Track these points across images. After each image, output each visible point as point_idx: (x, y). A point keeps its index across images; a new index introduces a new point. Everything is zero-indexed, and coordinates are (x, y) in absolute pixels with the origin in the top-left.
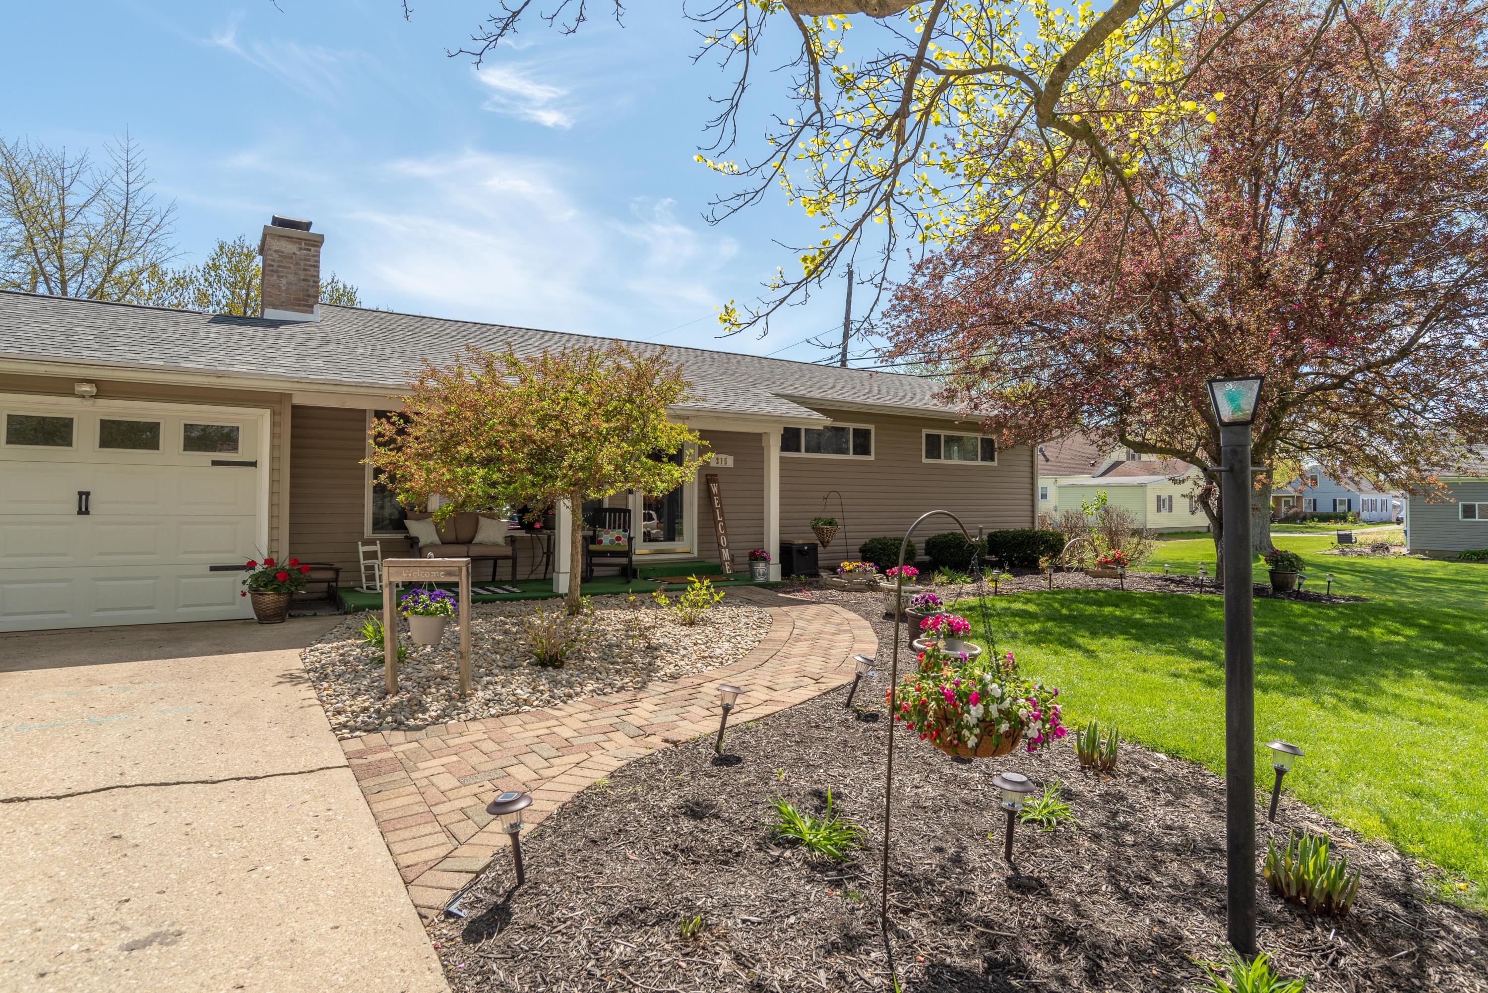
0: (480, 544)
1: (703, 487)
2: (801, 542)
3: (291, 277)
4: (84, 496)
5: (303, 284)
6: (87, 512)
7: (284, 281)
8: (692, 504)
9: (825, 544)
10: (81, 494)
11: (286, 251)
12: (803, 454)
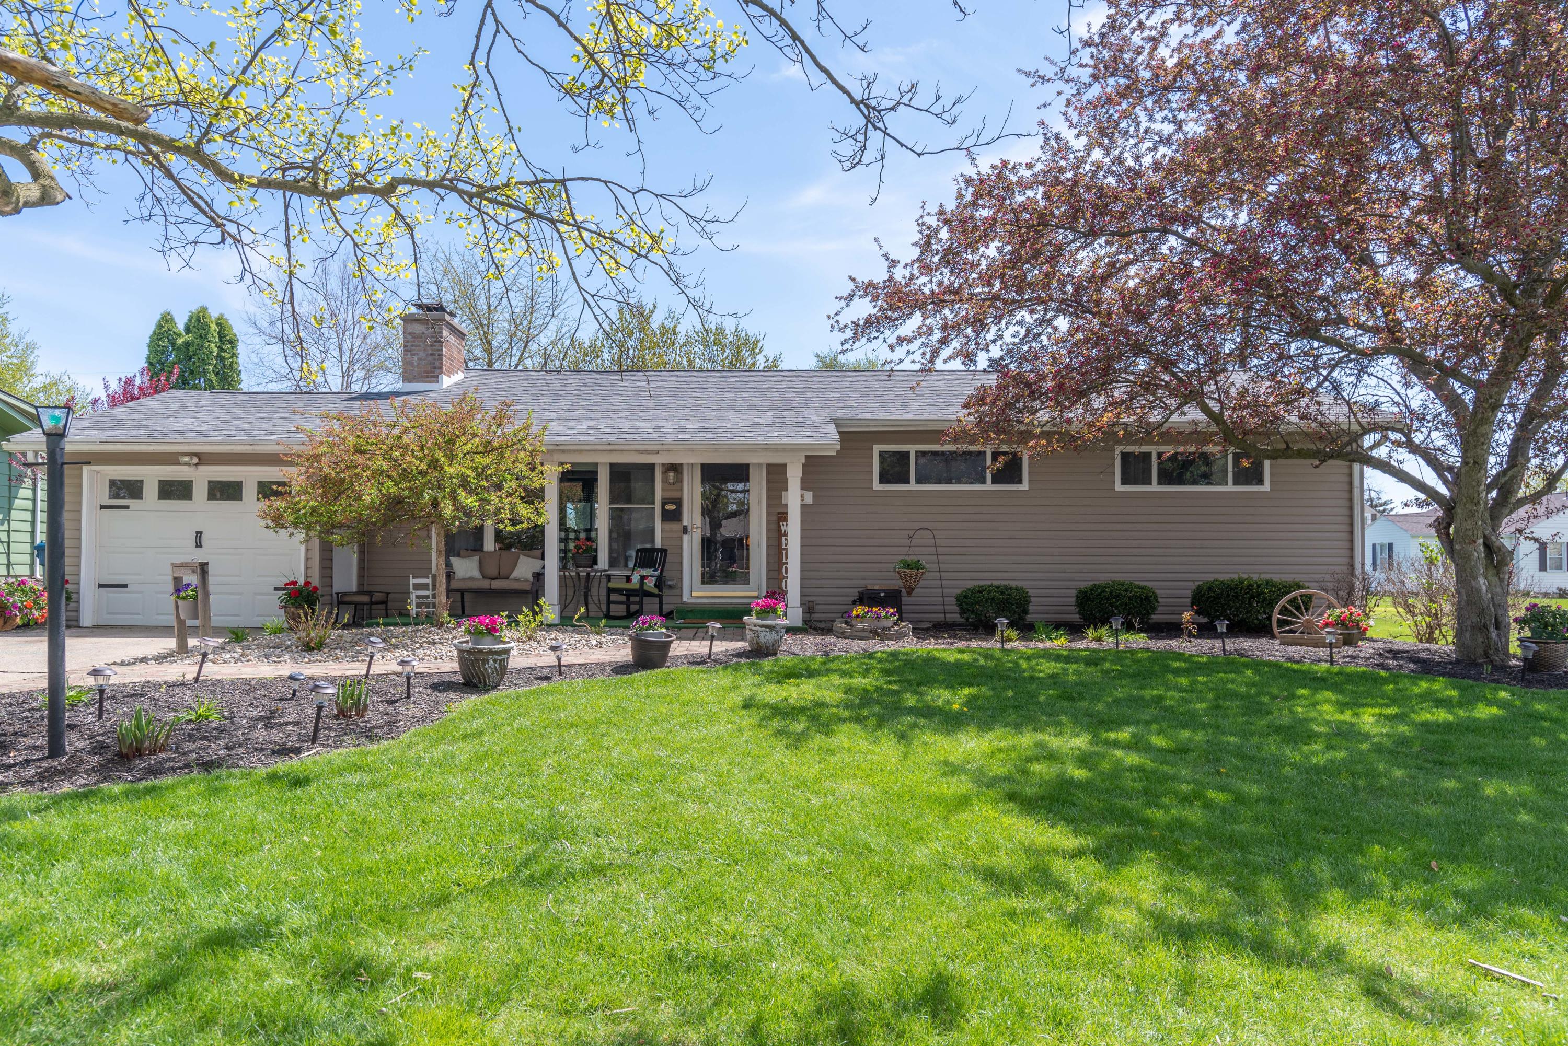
0: (515, 579)
1: (774, 526)
2: (876, 587)
3: (422, 354)
4: (199, 534)
5: (430, 358)
6: (201, 546)
7: (416, 358)
8: (759, 545)
9: (910, 591)
10: (197, 533)
11: (417, 332)
12: (913, 486)
